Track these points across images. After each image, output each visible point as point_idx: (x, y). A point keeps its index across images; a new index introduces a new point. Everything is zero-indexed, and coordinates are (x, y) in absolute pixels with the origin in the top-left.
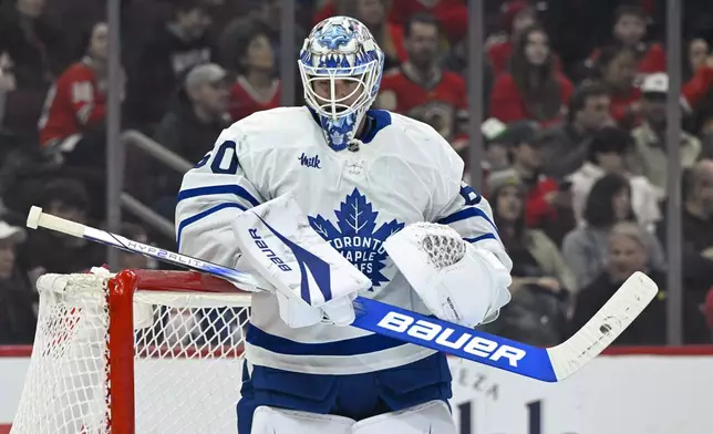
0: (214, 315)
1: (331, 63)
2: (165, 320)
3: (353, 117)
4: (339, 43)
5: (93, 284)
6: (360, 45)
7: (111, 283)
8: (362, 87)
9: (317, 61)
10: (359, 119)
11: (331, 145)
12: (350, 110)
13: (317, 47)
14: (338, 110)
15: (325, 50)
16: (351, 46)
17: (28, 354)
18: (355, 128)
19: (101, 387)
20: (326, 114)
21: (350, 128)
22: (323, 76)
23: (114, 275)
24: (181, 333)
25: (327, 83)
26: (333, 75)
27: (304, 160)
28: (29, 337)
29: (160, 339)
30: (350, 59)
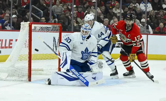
0: (41, 27)
1: (85, 29)
2: (36, 28)
3: (86, 36)
4: (87, 26)
5: (27, 24)
6: (89, 28)
7: (29, 24)
8: (88, 33)
9: (83, 28)
10: (87, 37)
11: (83, 39)
12: (86, 35)
13: (84, 26)
14: (85, 35)
15: (85, 27)
16: (88, 27)
17: (20, 31)
18: (86, 38)
19: (28, 36)
20: (83, 35)
21: (85, 38)
22: (84, 30)
23: (30, 23)
24: (38, 29)
25: (84, 31)
26: (85, 30)
27: (81, 43)
28: (20, 29)
29: (35, 30)
30: (88, 29)
